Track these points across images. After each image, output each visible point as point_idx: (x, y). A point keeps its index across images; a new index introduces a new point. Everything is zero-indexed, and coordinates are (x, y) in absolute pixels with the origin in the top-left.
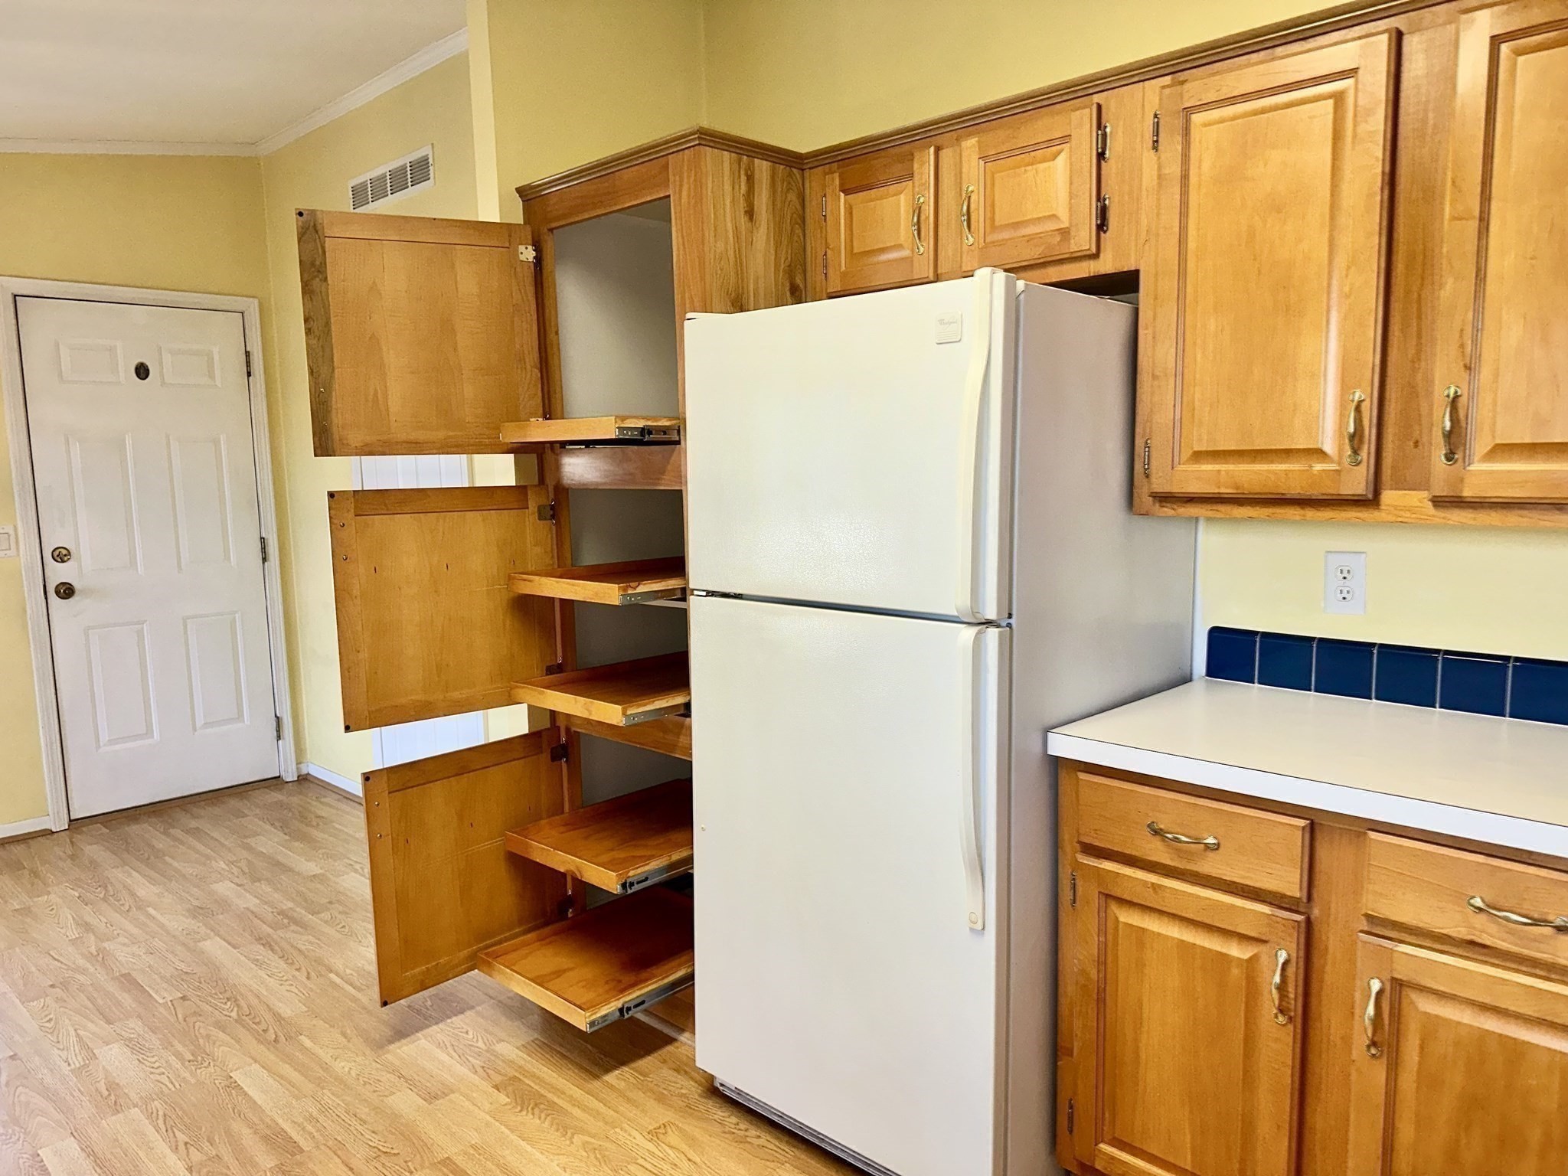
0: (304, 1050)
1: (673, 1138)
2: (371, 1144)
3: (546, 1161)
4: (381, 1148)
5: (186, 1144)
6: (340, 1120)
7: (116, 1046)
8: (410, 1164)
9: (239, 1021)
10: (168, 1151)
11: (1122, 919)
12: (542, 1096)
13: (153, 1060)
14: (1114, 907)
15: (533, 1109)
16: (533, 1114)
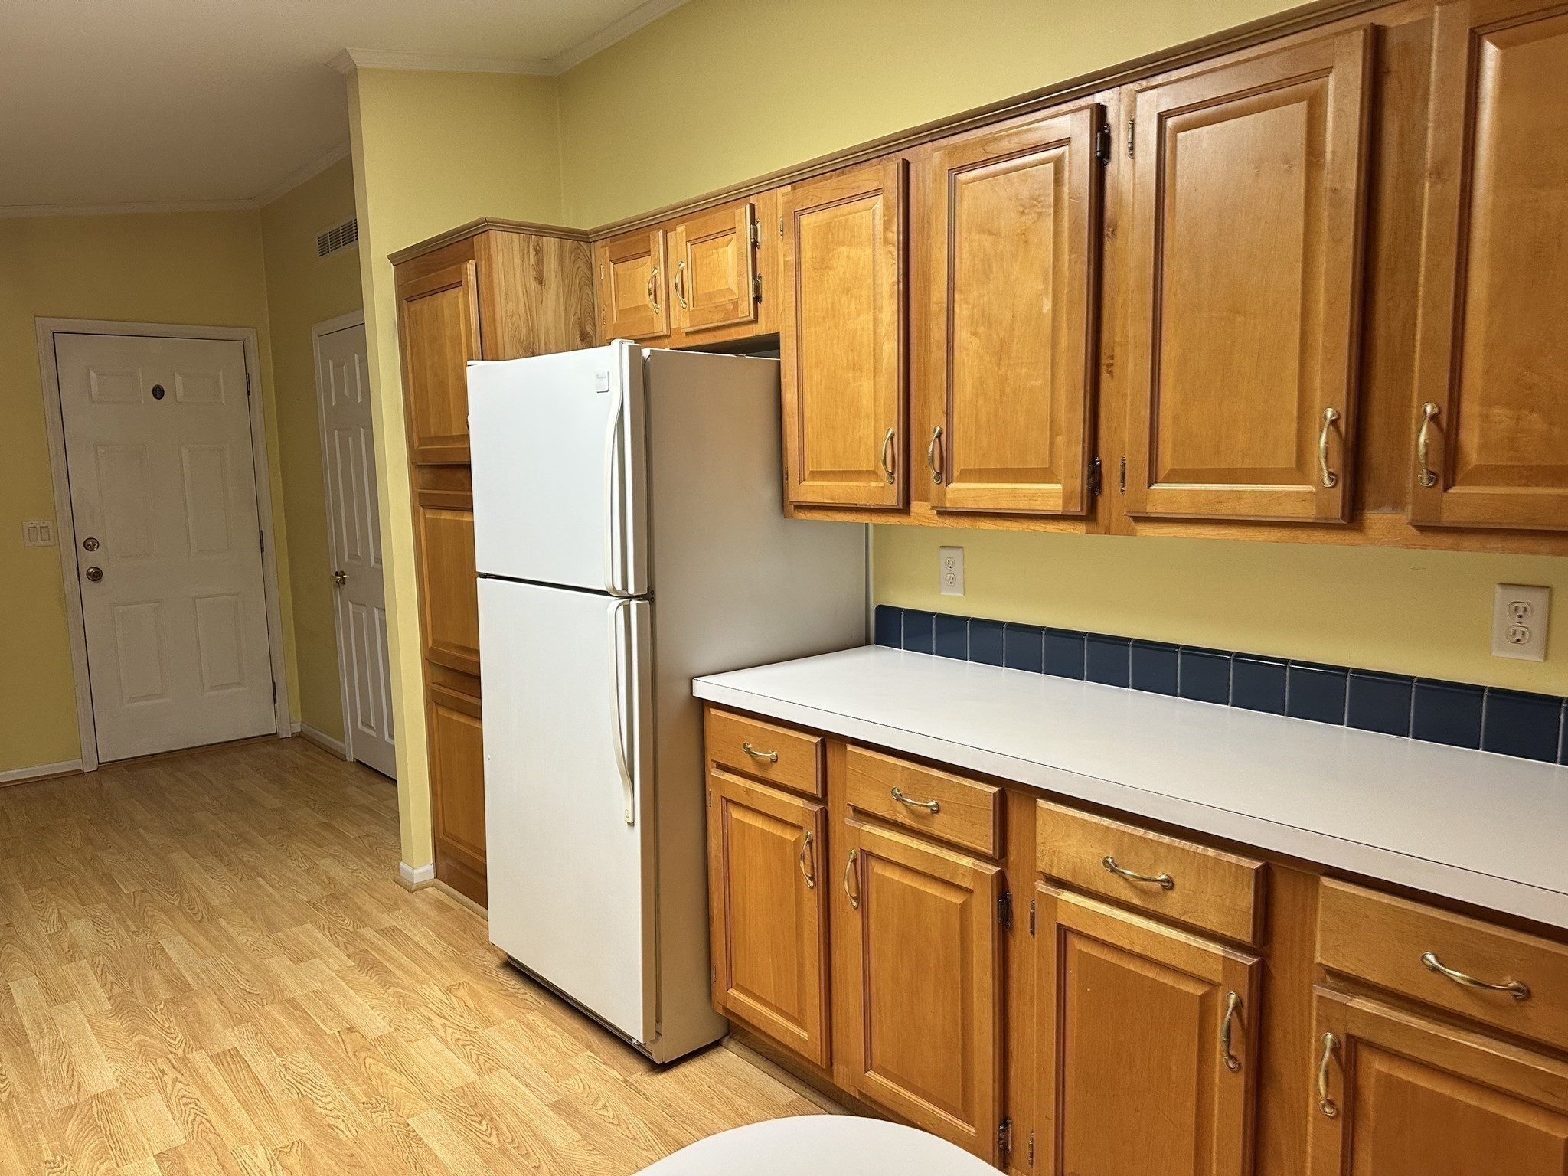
0: (220, 928)
1: (462, 992)
2: (242, 987)
3: (362, 1002)
4: (248, 990)
5: (112, 982)
6: (226, 973)
7: (83, 921)
8: (264, 1001)
9: (179, 907)
10: (98, 987)
11: (734, 815)
12: (380, 962)
13: (107, 930)
14: (731, 807)
15: (368, 970)
16: (367, 974)
